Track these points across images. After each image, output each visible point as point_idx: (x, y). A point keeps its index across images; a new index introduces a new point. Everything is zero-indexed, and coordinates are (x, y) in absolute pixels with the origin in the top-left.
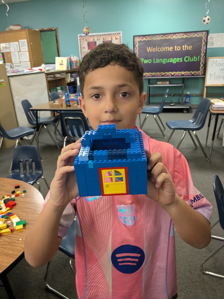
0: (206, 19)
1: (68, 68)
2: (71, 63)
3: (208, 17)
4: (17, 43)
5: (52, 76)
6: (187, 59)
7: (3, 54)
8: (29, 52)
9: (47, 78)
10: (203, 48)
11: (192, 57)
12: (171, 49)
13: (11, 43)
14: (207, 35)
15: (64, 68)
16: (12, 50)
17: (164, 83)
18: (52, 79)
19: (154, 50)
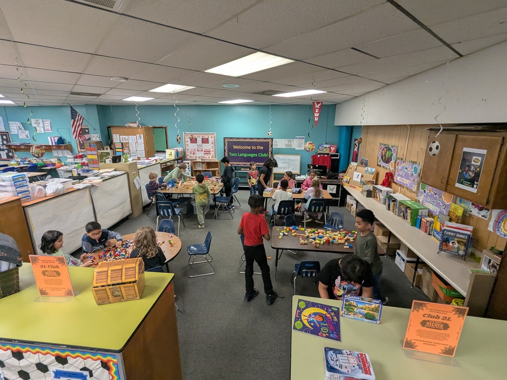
0: (270, 133)
1: (175, 157)
2: (177, 153)
3: (271, 132)
4: (135, 136)
5: (165, 164)
6: (260, 155)
7: (122, 143)
8: (144, 143)
9: (161, 166)
10: (270, 149)
11: (263, 153)
12: (249, 148)
13: (130, 137)
14: (272, 141)
15: (173, 157)
16: (130, 141)
17: (246, 169)
18: (165, 166)
19: (238, 147)
